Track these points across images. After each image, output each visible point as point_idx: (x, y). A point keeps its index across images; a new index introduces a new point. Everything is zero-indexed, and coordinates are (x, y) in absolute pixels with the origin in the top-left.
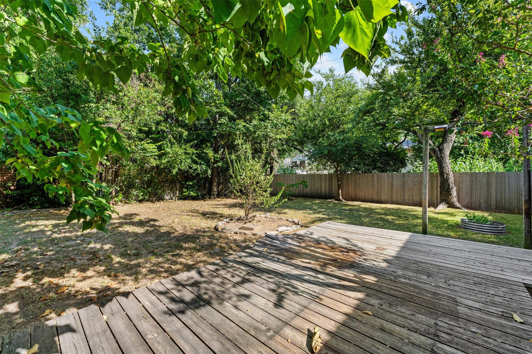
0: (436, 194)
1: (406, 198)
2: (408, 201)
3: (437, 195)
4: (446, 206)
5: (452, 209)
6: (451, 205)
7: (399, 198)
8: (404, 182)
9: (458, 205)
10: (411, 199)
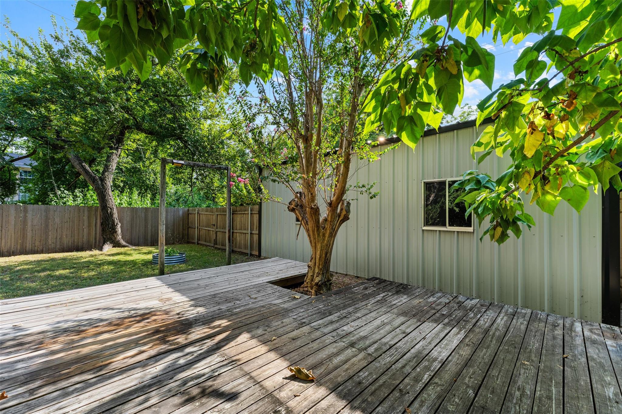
0: (94, 233)
1: (50, 242)
2: (53, 246)
3: (96, 234)
4: (111, 245)
5: (119, 248)
6: (117, 244)
7: (37, 243)
8: (47, 218)
9: (124, 243)
10: (58, 242)
